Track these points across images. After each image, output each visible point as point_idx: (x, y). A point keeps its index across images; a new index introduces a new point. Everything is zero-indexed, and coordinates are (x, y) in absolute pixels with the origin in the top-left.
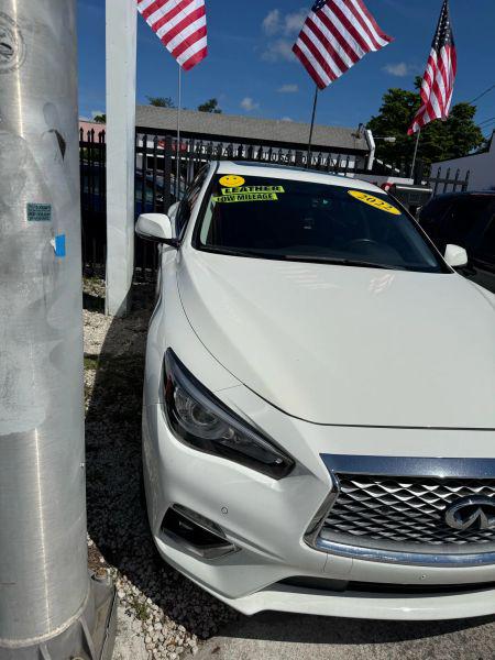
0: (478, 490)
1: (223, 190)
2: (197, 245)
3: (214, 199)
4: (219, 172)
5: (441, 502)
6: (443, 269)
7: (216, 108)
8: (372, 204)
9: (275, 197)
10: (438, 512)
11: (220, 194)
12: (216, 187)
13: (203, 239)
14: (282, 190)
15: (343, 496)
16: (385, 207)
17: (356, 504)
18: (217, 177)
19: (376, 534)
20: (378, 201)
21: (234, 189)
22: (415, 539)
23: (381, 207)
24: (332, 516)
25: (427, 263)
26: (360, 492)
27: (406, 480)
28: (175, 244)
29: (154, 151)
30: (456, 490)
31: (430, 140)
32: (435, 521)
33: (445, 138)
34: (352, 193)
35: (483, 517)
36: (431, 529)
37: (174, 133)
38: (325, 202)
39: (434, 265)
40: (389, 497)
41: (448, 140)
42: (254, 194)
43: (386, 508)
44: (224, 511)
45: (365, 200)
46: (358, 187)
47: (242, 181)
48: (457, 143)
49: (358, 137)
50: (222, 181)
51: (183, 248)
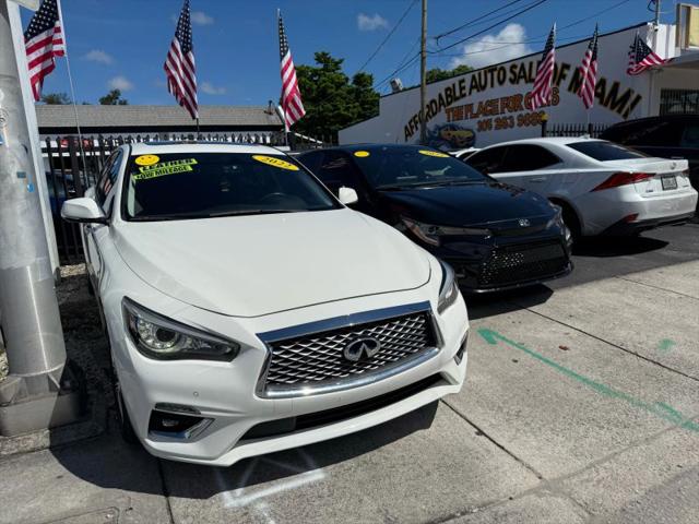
0: (360, 333)
1: (141, 169)
2: (126, 217)
3: (134, 178)
4: (133, 154)
5: (339, 346)
6: (338, 206)
7: (121, 98)
8: (275, 165)
9: (190, 169)
10: (339, 353)
11: (139, 172)
12: (133, 166)
13: (131, 212)
14: (194, 162)
15: (277, 357)
16: (285, 165)
17: (286, 360)
18: (132, 159)
19: (304, 379)
20: (279, 161)
21: (151, 167)
22: (330, 377)
23: (282, 166)
24: (274, 374)
25: (324, 204)
26: (287, 352)
27: (314, 336)
28: (106, 221)
29: (58, 150)
30: (346, 336)
31: (339, 109)
32: (339, 359)
33: (351, 105)
34: (256, 158)
35: (367, 350)
36: (337, 366)
37: (73, 130)
38: (235, 167)
39: (330, 204)
40: (306, 350)
41: (355, 107)
42: (170, 168)
43: (305, 358)
44: (196, 394)
45: (268, 162)
46: (262, 152)
47: (157, 159)
48: (364, 109)
49: (270, 114)
50: (138, 161)
51: (114, 223)
